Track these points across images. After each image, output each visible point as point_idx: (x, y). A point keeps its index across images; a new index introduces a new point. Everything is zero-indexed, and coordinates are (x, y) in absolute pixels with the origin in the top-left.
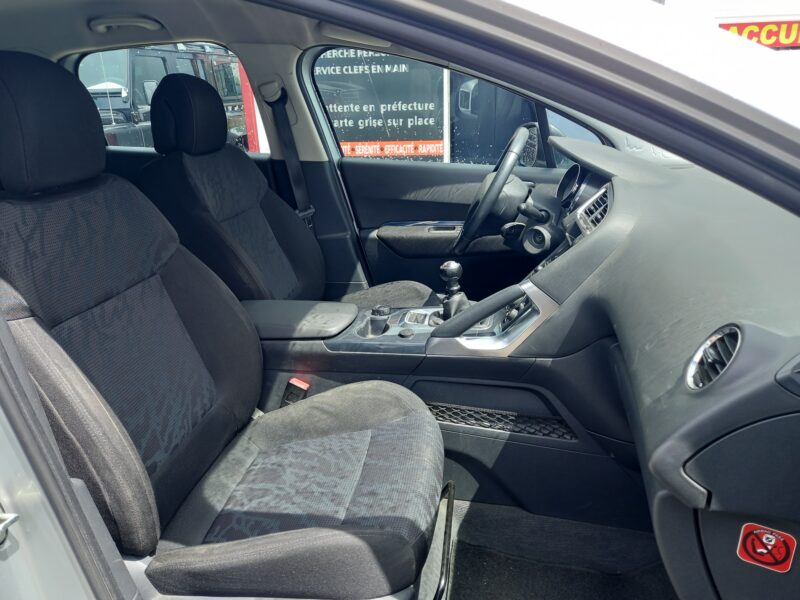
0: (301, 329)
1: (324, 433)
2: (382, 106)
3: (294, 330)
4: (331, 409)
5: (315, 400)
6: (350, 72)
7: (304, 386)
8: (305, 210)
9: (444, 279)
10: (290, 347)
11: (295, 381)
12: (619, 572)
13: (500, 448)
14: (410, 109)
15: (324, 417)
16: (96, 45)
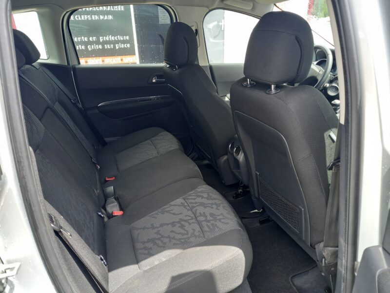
2: (101, 38)
6: (80, 19)
14: (116, 39)
16: (97, 4)
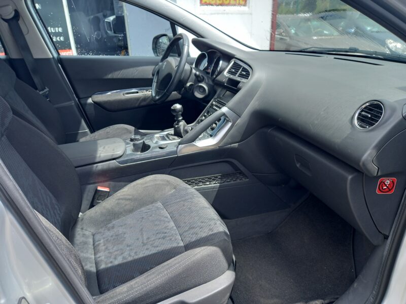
0: (100, 156)
1: (131, 211)
3: (95, 157)
4: (130, 197)
5: (119, 195)
7: (107, 190)
8: (43, 90)
9: (175, 114)
10: (94, 168)
11: (100, 188)
12: (270, 232)
13: (215, 193)
15: (128, 202)
